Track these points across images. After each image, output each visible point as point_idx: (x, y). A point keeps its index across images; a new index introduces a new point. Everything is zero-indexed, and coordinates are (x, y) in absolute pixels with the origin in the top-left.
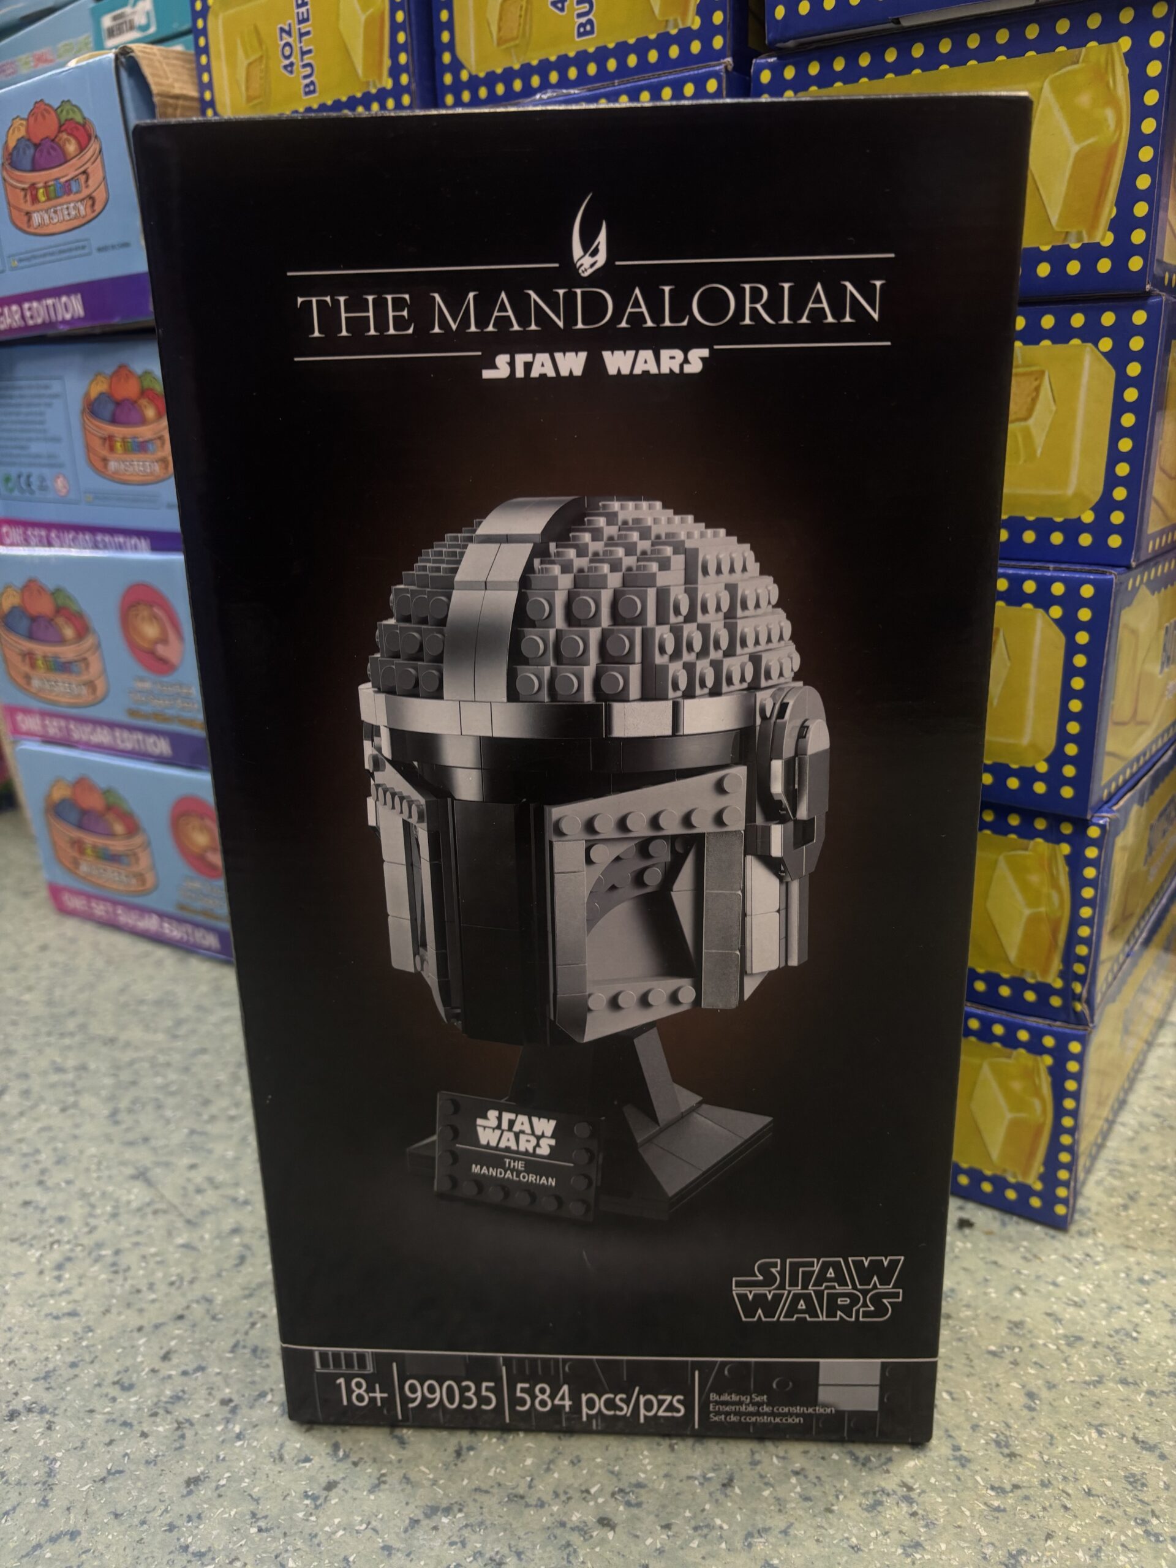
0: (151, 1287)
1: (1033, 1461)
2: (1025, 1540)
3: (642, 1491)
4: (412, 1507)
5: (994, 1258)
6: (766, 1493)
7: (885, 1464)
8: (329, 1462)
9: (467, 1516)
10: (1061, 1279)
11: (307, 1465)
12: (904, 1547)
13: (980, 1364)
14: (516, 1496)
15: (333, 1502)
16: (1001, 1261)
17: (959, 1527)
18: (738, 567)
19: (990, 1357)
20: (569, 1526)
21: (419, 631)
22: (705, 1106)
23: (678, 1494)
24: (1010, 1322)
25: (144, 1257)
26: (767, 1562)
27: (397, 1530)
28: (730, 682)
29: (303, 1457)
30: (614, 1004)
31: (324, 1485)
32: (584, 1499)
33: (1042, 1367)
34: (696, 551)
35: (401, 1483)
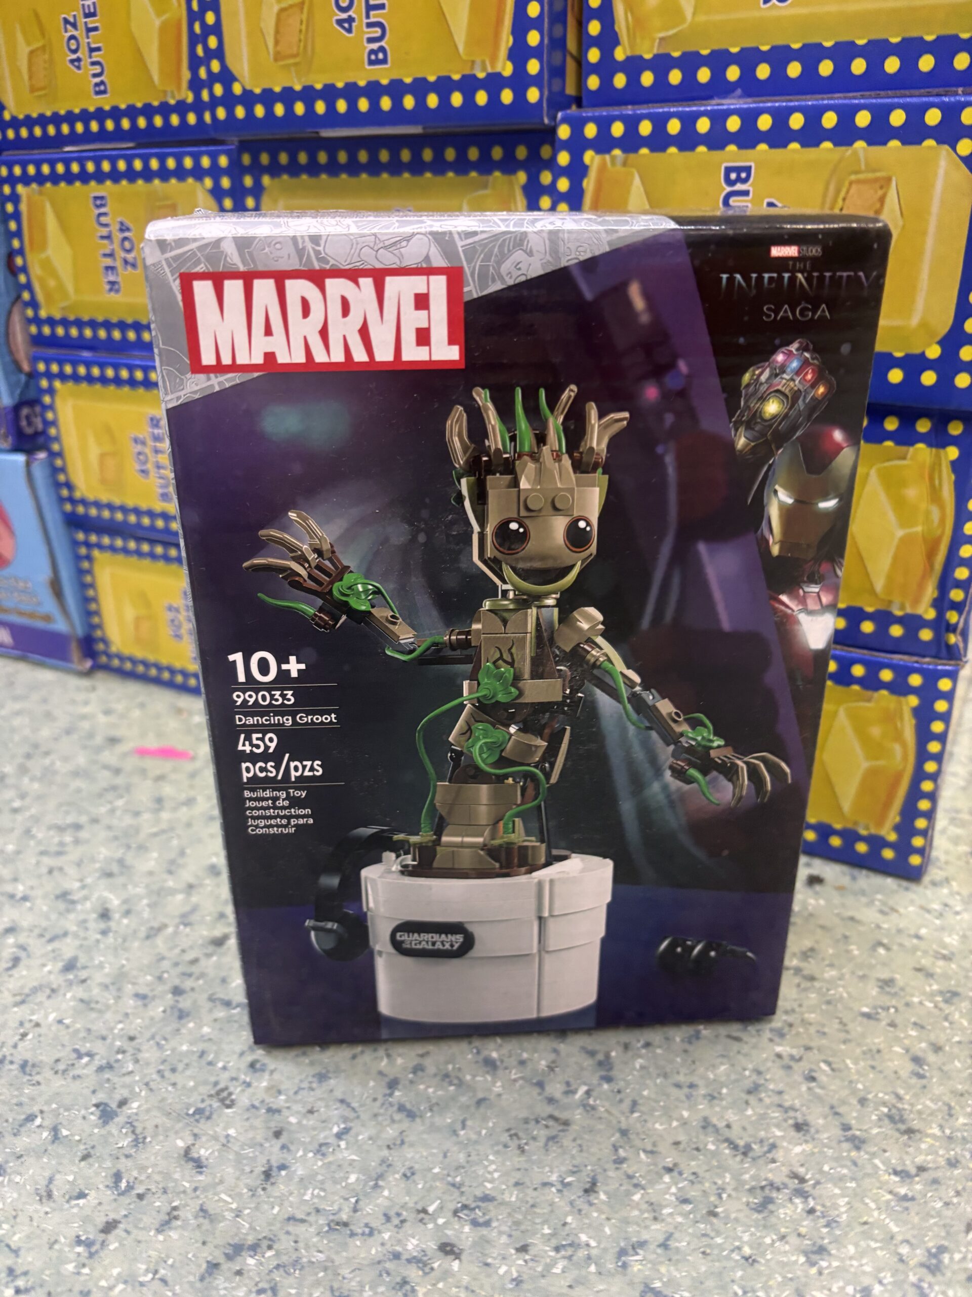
1: (934, 1136)
2: (943, 1234)
3: (490, 1206)
4: (210, 1246)
5: (850, 913)
6: (637, 1197)
7: (769, 1151)
9: (278, 1254)
10: (923, 931)
11: (81, 1202)
12: (806, 1253)
13: (857, 1028)
14: (338, 1224)
15: (112, 1247)
16: (858, 916)
17: (865, 1223)
19: (865, 1020)
20: (404, 1257)
23: (533, 1206)
24: (879, 980)
26: (646, 1285)
27: (191, 1278)
29: (75, 1194)
31: (100, 1226)
32: (421, 1220)
33: (922, 1027)
35: (196, 1217)
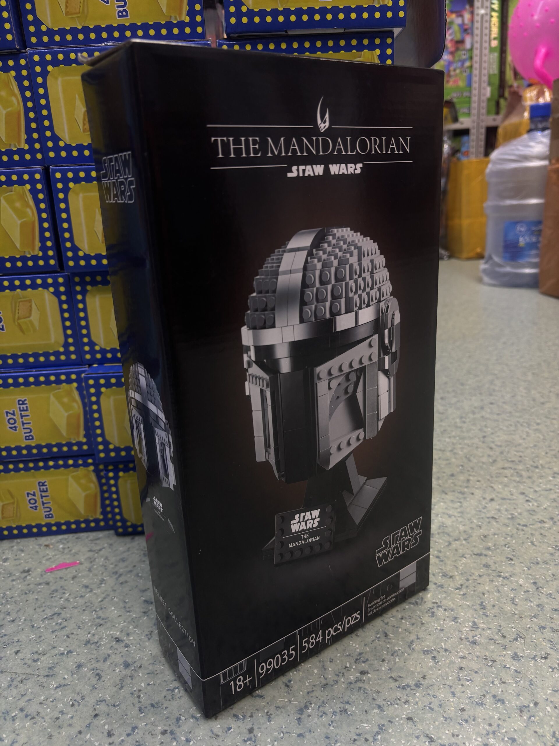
0: (62, 712)
2: (479, 599)
4: (291, 715)
7: (422, 600)
8: (240, 723)
11: (232, 730)
12: (453, 621)
14: (324, 685)
15: (259, 735)
17: (460, 606)
18: (374, 253)
20: (353, 682)
21: (265, 297)
22: (368, 481)
25: (41, 703)
27: (296, 726)
28: (372, 301)
29: (226, 729)
30: (339, 449)
32: (348, 670)
34: (361, 247)
35: (277, 710)
